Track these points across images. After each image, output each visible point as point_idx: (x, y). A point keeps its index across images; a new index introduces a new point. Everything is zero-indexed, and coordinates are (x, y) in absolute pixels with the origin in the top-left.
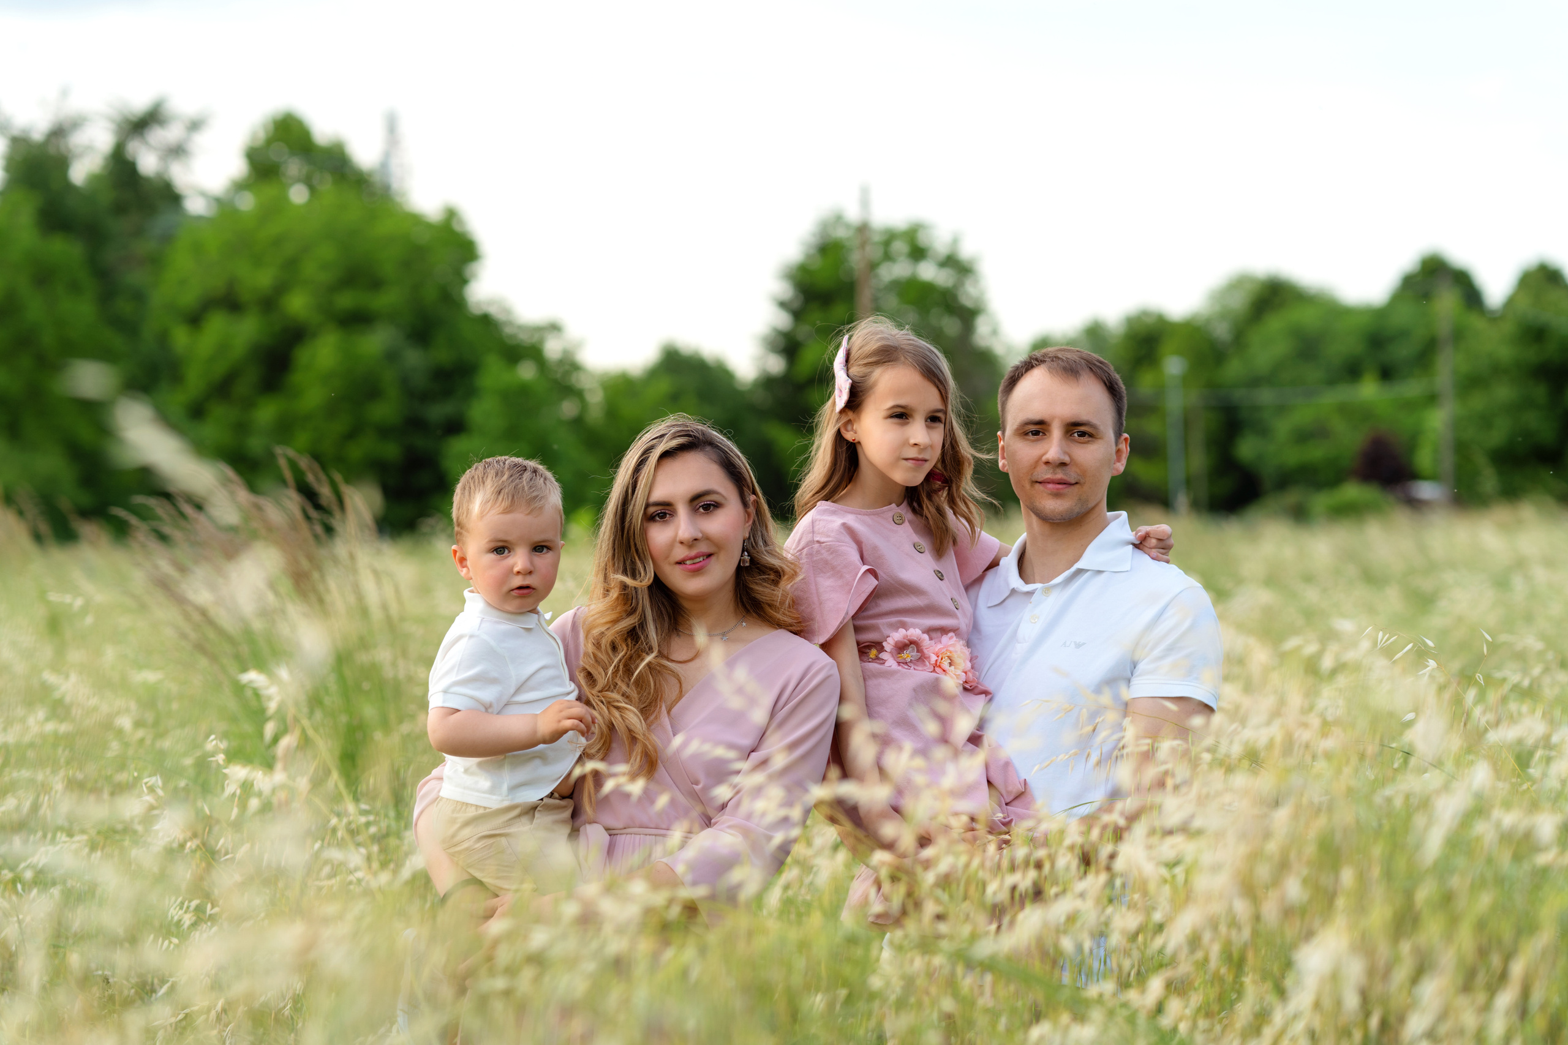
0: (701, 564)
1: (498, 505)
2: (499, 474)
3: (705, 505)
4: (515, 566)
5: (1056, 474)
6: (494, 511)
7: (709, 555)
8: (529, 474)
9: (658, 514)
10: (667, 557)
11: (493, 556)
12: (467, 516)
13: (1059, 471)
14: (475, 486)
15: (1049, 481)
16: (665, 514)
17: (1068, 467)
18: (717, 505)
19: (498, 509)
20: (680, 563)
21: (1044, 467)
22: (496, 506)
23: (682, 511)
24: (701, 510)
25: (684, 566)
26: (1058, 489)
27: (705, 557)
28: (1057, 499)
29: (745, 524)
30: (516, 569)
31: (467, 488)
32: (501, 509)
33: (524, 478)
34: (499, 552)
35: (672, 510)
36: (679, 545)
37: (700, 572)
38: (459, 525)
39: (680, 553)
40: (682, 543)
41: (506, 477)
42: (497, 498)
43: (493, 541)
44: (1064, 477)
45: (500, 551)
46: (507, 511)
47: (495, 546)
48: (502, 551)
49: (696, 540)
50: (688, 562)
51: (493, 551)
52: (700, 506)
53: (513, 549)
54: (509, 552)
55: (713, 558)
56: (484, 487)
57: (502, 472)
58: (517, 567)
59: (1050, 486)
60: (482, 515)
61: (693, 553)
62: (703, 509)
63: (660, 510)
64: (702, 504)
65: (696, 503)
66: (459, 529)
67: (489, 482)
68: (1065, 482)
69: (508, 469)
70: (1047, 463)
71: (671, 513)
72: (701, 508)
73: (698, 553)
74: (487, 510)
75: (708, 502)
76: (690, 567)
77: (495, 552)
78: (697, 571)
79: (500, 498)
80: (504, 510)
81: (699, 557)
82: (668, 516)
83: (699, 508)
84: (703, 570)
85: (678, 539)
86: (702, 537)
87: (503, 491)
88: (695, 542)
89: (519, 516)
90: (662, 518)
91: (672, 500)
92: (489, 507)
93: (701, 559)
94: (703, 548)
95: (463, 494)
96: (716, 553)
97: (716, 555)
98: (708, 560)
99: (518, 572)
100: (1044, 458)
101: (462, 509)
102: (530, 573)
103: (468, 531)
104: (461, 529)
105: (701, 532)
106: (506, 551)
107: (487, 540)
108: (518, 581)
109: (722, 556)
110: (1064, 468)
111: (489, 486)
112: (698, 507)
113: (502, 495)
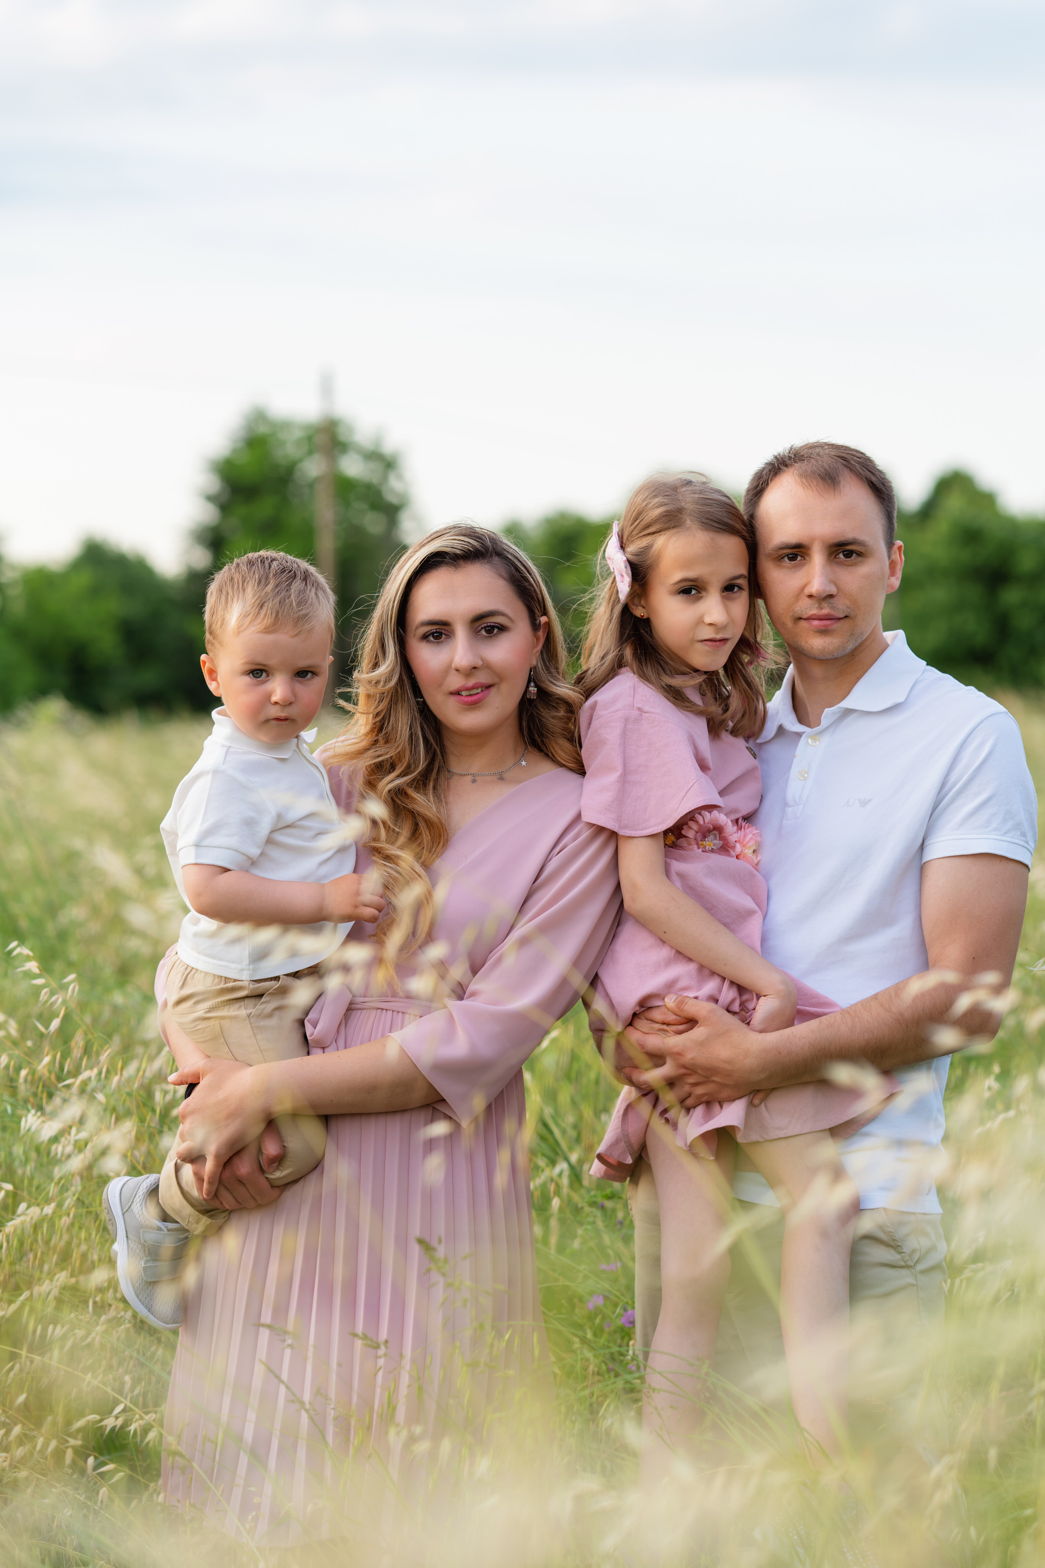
0: (478, 696)
1: (259, 620)
2: (263, 581)
3: (488, 626)
4: (272, 696)
5: (822, 609)
6: (253, 629)
7: (489, 687)
8: (298, 583)
9: (433, 634)
10: (440, 685)
11: (247, 679)
12: (221, 627)
13: (825, 605)
14: (233, 591)
15: (814, 617)
16: (441, 634)
17: (835, 599)
18: (502, 629)
19: (259, 626)
20: (457, 693)
21: (808, 601)
22: (256, 623)
23: (461, 634)
24: (483, 632)
25: (459, 697)
26: (825, 626)
27: (484, 689)
28: (825, 636)
29: (533, 650)
30: (274, 699)
31: (224, 593)
32: (263, 627)
33: (293, 591)
34: (256, 675)
35: (449, 630)
36: (455, 672)
37: (477, 705)
38: (211, 633)
39: (455, 682)
40: (457, 670)
41: (270, 587)
42: (259, 613)
43: (250, 664)
44: (832, 612)
45: (257, 673)
46: (268, 630)
47: (252, 668)
48: (260, 674)
49: (475, 668)
50: (464, 693)
51: (249, 674)
52: (482, 628)
53: (273, 674)
54: (268, 676)
55: (493, 691)
56: (244, 595)
57: (267, 578)
58: (276, 696)
59: (816, 623)
60: (239, 631)
61: (471, 682)
62: (486, 631)
63: (436, 629)
64: (485, 625)
65: (477, 624)
66: (211, 638)
67: (250, 591)
68: (833, 617)
69: (274, 575)
70: (810, 596)
71: (448, 634)
72: (483, 630)
73: (476, 683)
74: (245, 626)
75: (492, 624)
76: (466, 699)
77: (251, 675)
78: (473, 705)
79: (263, 612)
80: (265, 628)
81: (477, 688)
82: (444, 636)
83: (480, 630)
84: (480, 704)
85: (453, 666)
86: (483, 665)
87: (266, 605)
88: (474, 670)
89: (283, 638)
90: (436, 638)
91: (450, 620)
92: (247, 623)
93: (479, 690)
94: (482, 678)
95: (219, 597)
96: (497, 684)
97: (496, 686)
98: (486, 692)
99: (276, 703)
100: (807, 591)
101: (217, 615)
102: (291, 704)
103: (221, 644)
104: (214, 638)
105: (482, 659)
106: (264, 675)
107: (243, 661)
108: (274, 712)
109: (504, 687)
110: (831, 601)
111: (250, 596)
112: (480, 628)
113: (265, 608)
